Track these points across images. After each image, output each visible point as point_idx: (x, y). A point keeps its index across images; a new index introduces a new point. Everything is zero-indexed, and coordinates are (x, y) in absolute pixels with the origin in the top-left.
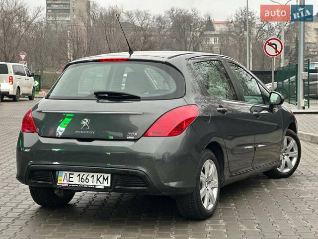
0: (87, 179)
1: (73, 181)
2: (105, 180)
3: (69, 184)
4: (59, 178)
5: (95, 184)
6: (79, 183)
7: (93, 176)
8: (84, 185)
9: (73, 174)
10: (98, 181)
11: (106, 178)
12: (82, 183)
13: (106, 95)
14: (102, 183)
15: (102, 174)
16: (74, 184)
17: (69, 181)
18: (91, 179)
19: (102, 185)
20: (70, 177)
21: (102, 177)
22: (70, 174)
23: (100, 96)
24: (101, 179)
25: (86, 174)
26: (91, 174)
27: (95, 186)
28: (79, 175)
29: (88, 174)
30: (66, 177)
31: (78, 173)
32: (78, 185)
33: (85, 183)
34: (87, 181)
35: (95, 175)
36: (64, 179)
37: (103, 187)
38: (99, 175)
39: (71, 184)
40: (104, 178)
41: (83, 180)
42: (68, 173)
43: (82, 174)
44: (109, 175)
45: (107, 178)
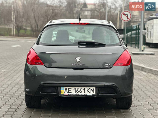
0: (80, 91)
1: (71, 92)
2: (92, 91)
3: (69, 94)
4: (61, 91)
5: (86, 93)
6: (75, 93)
7: (84, 89)
8: (79, 94)
9: (71, 88)
10: (88, 92)
11: (92, 90)
12: (77, 93)
13: (85, 43)
14: (90, 92)
15: (90, 88)
16: (72, 94)
17: (69, 92)
18: (83, 91)
19: (90, 93)
20: (69, 90)
21: (90, 89)
22: (69, 88)
23: (81, 44)
24: (90, 91)
25: (80, 88)
26: (83, 88)
27: (86, 94)
28: (75, 89)
29: (81, 88)
30: (66, 90)
31: (74, 88)
32: (75, 94)
33: (79, 93)
34: (81, 92)
35: (86, 88)
36: (65, 91)
37: (91, 95)
38: (88, 88)
39: (70, 94)
40: (91, 90)
41: (78, 92)
42: (67, 88)
43: (77, 88)
44: (95, 88)
45: (94, 90)
